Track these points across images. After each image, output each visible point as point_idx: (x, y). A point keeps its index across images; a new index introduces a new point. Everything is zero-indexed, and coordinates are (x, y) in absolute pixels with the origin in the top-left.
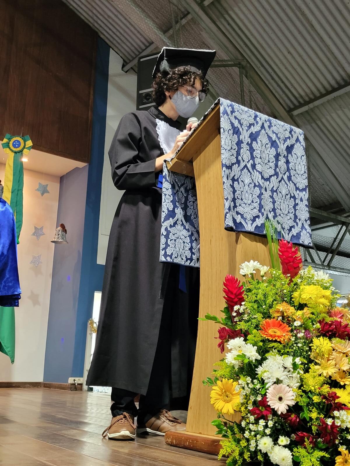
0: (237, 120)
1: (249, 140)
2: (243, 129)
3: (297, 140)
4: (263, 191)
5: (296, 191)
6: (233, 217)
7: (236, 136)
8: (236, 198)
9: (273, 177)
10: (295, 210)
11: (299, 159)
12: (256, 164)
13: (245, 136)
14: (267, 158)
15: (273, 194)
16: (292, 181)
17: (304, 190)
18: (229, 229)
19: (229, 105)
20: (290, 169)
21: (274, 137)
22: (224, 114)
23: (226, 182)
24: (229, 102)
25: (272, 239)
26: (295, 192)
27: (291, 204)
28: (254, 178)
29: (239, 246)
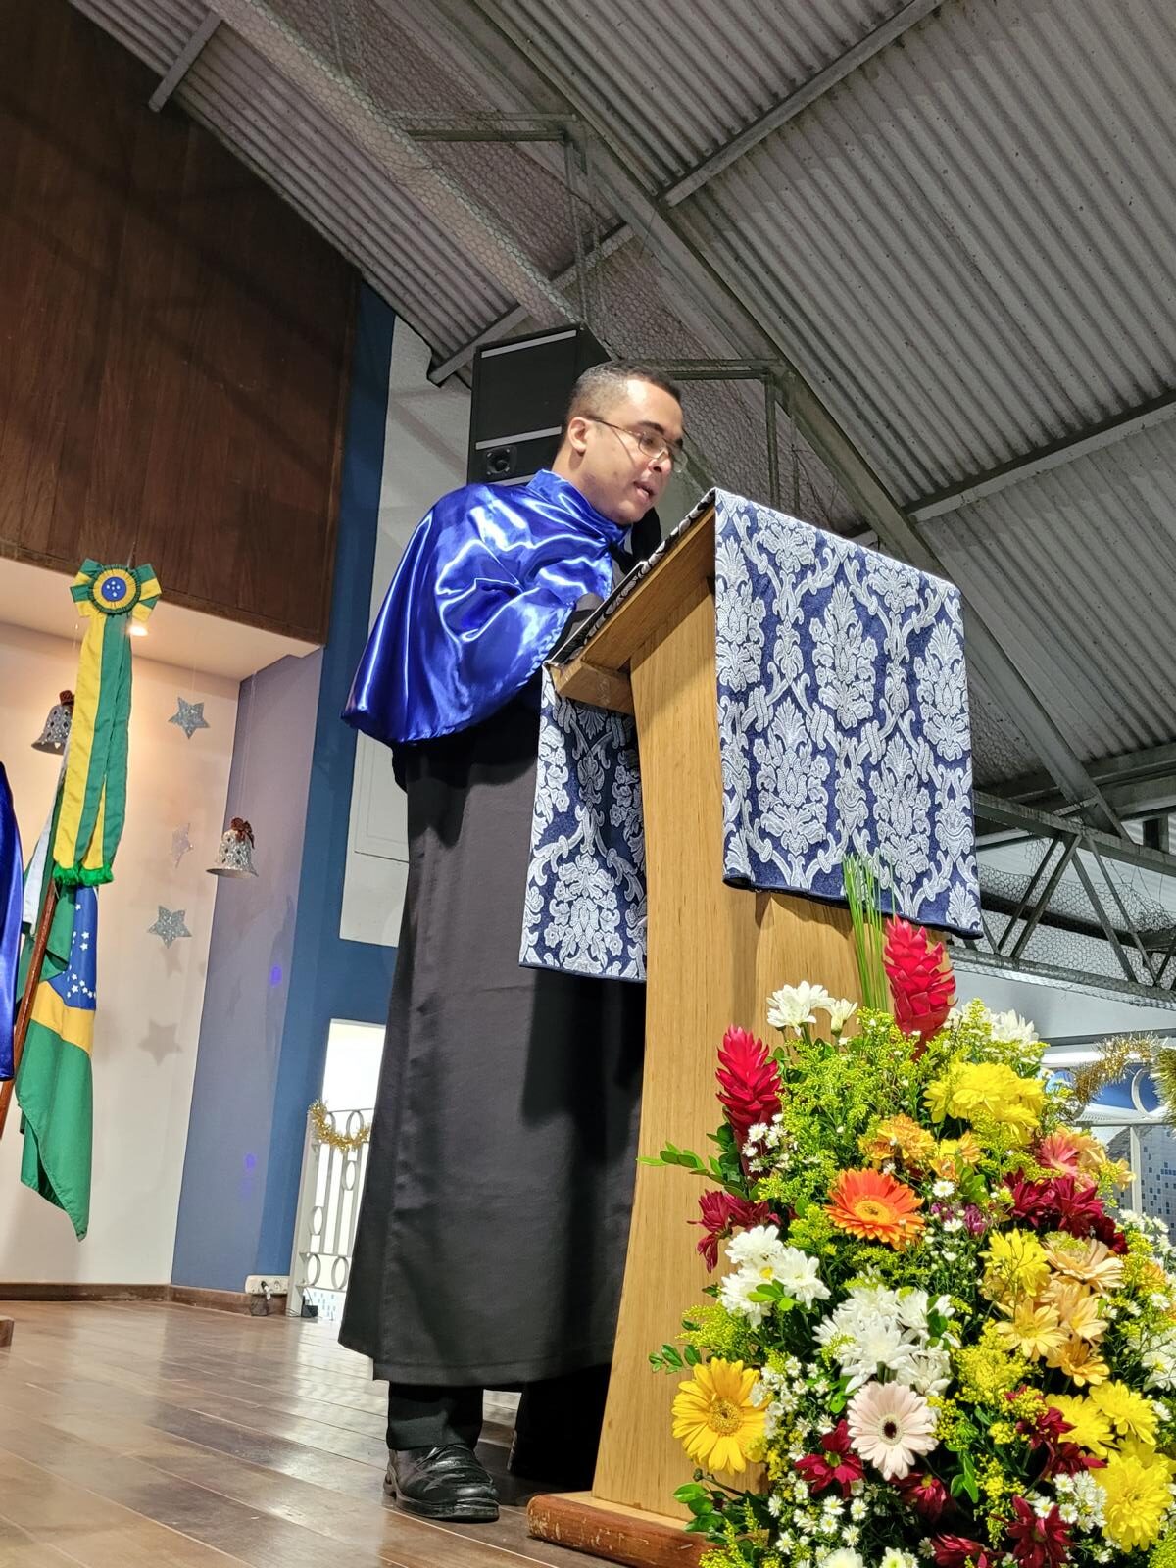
0: (764, 555)
1: (800, 615)
2: (781, 581)
3: (941, 615)
4: (840, 766)
5: (936, 765)
6: (748, 846)
7: (762, 601)
8: (760, 788)
9: (868, 725)
10: (933, 824)
11: (946, 670)
12: (820, 687)
13: (788, 602)
14: (852, 669)
15: (867, 777)
16: (925, 738)
17: (958, 763)
18: (737, 882)
19: (742, 510)
20: (920, 700)
21: (873, 605)
22: (726, 537)
23: (728, 740)
24: (741, 501)
25: (865, 911)
26: (931, 769)
27: (921, 806)
28: (814, 727)
29: (766, 934)
